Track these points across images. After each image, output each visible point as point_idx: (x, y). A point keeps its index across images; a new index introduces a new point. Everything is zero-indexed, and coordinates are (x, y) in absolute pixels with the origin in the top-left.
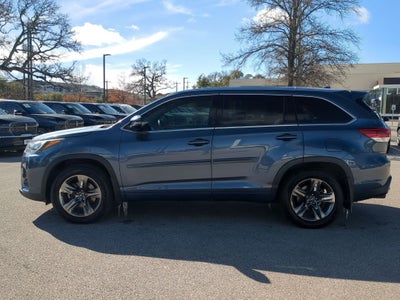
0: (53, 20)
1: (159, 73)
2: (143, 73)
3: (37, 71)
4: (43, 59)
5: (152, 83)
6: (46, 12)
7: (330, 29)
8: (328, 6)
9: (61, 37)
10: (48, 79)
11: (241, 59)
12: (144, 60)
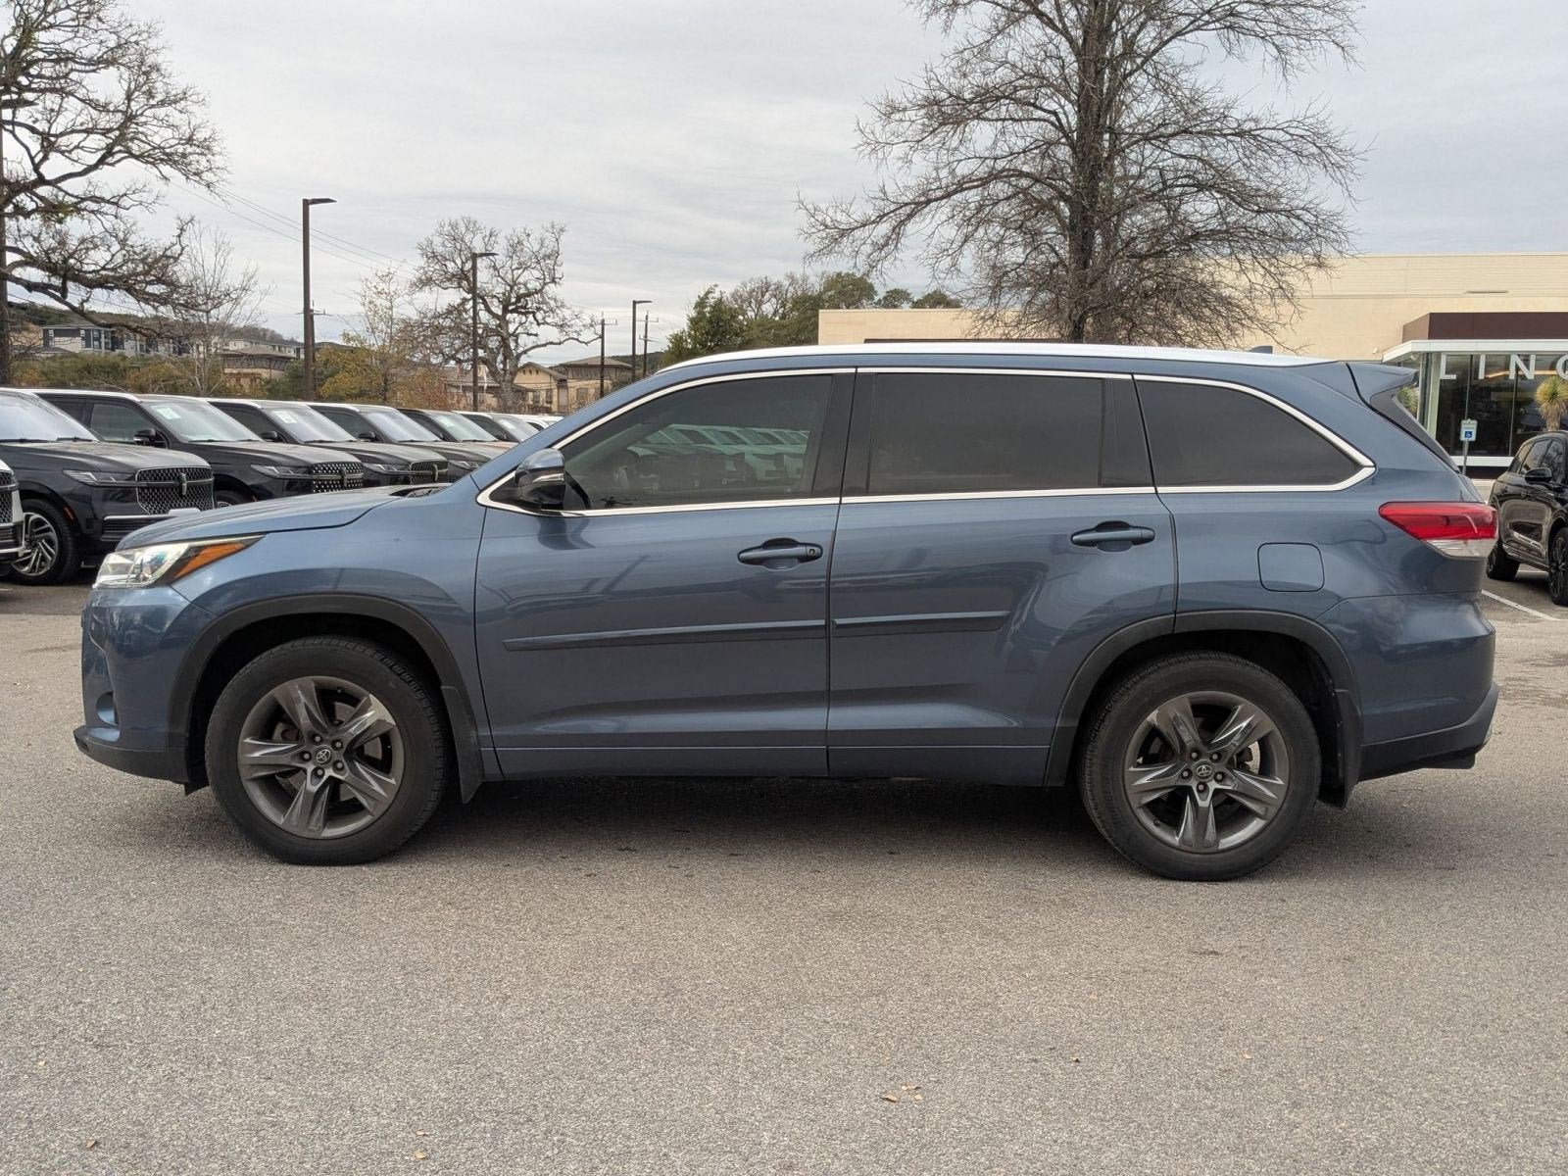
0: (92, 50)
1: (530, 278)
2: (465, 278)
3: (30, 261)
4: (53, 210)
5: (503, 320)
6: (64, 16)
7: (1236, 114)
8: (1229, 21)
9: (130, 118)
10: (76, 294)
11: (884, 228)
12: (472, 226)
